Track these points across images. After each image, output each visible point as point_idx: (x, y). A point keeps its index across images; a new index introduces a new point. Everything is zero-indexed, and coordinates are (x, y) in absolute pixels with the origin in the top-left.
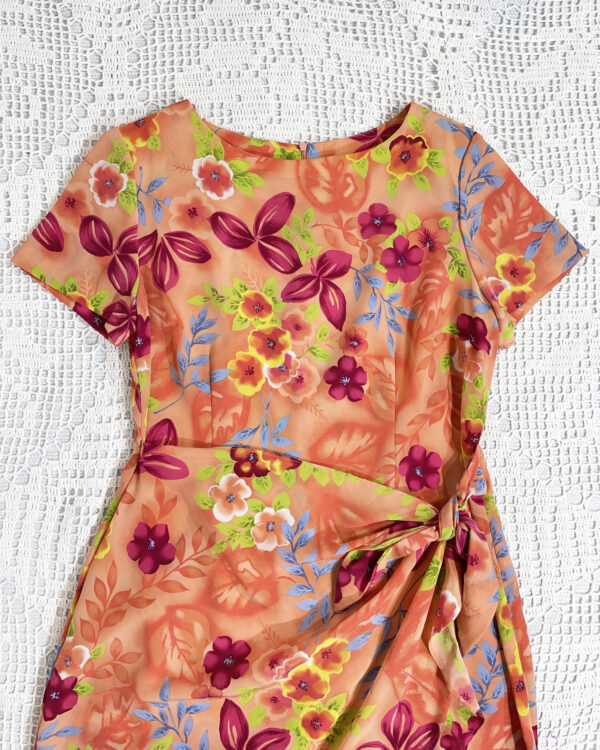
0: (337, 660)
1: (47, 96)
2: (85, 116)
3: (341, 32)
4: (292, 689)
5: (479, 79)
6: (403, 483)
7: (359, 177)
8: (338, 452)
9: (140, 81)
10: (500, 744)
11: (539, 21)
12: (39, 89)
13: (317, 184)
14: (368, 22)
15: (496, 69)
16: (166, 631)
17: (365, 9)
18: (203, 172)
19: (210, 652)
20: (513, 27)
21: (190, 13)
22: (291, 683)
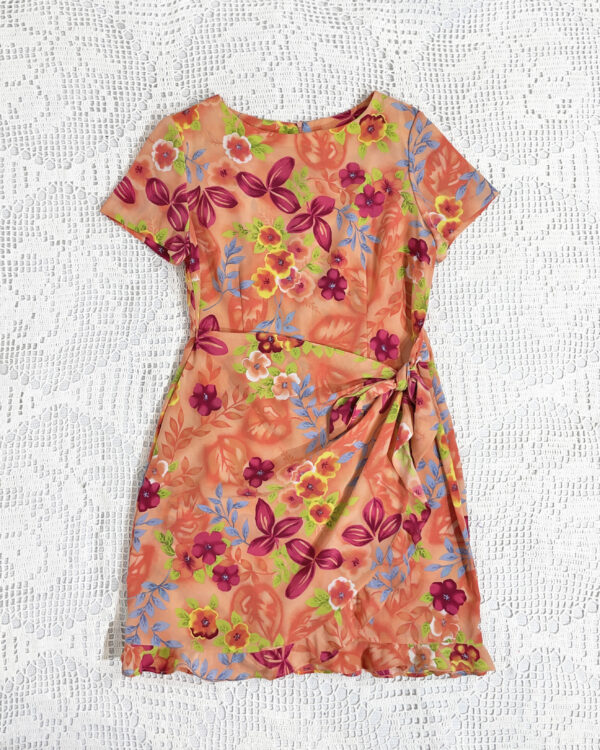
0: (332, 469)
1: (118, 95)
2: (146, 108)
3: (325, 43)
4: (303, 490)
5: (423, 72)
6: (373, 354)
7: (339, 144)
8: (328, 336)
9: (183, 83)
10: (443, 530)
11: (466, 29)
12: (112, 91)
13: (310, 150)
14: (344, 35)
15: (435, 65)
16: (218, 451)
17: (342, 26)
18: (231, 144)
19: (247, 468)
20: (448, 34)
21: (217, 33)
22: (302, 485)
